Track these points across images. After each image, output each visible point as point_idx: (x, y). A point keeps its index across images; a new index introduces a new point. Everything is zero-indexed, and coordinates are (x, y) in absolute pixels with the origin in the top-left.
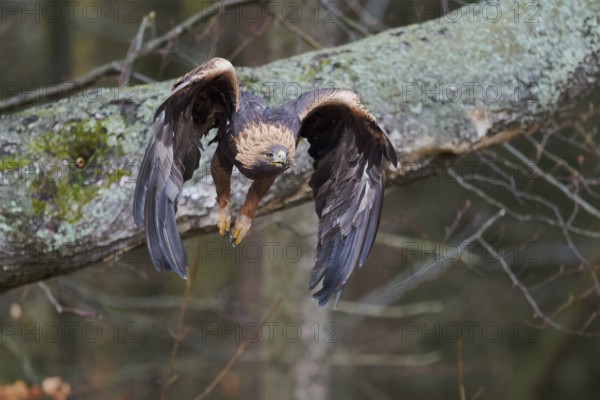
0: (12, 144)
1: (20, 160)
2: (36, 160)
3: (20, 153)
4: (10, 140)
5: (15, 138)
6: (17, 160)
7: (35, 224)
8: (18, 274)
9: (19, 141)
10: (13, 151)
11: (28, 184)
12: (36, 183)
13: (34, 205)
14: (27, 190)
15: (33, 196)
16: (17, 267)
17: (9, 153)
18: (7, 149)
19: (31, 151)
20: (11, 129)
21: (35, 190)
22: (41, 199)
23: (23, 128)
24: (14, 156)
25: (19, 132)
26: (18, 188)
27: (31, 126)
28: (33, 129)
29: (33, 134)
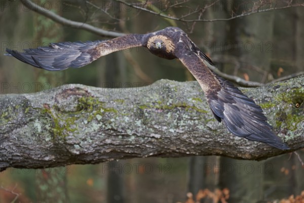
0: (268, 97)
1: (271, 104)
2: (278, 104)
3: (272, 101)
4: (268, 96)
5: (270, 95)
6: (270, 104)
7: (277, 131)
8: (271, 152)
9: (271, 96)
10: (268, 100)
11: (275, 114)
12: (278, 114)
13: (277, 123)
14: (274, 117)
15: (276, 119)
16: (270, 149)
17: (267, 101)
18: (266, 99)
19: (276, 100)
20: (269, 91)
21: (277, 117)
22: (280, 121)
23: (274, 91)
24: (269, 102)
25: (272, 92)
26: (270, 115)
27: (277, 90)
28: (278, 91)
29: (278, 93)
